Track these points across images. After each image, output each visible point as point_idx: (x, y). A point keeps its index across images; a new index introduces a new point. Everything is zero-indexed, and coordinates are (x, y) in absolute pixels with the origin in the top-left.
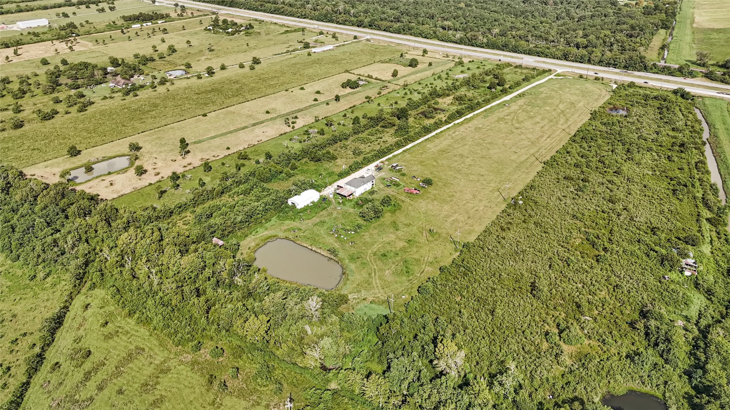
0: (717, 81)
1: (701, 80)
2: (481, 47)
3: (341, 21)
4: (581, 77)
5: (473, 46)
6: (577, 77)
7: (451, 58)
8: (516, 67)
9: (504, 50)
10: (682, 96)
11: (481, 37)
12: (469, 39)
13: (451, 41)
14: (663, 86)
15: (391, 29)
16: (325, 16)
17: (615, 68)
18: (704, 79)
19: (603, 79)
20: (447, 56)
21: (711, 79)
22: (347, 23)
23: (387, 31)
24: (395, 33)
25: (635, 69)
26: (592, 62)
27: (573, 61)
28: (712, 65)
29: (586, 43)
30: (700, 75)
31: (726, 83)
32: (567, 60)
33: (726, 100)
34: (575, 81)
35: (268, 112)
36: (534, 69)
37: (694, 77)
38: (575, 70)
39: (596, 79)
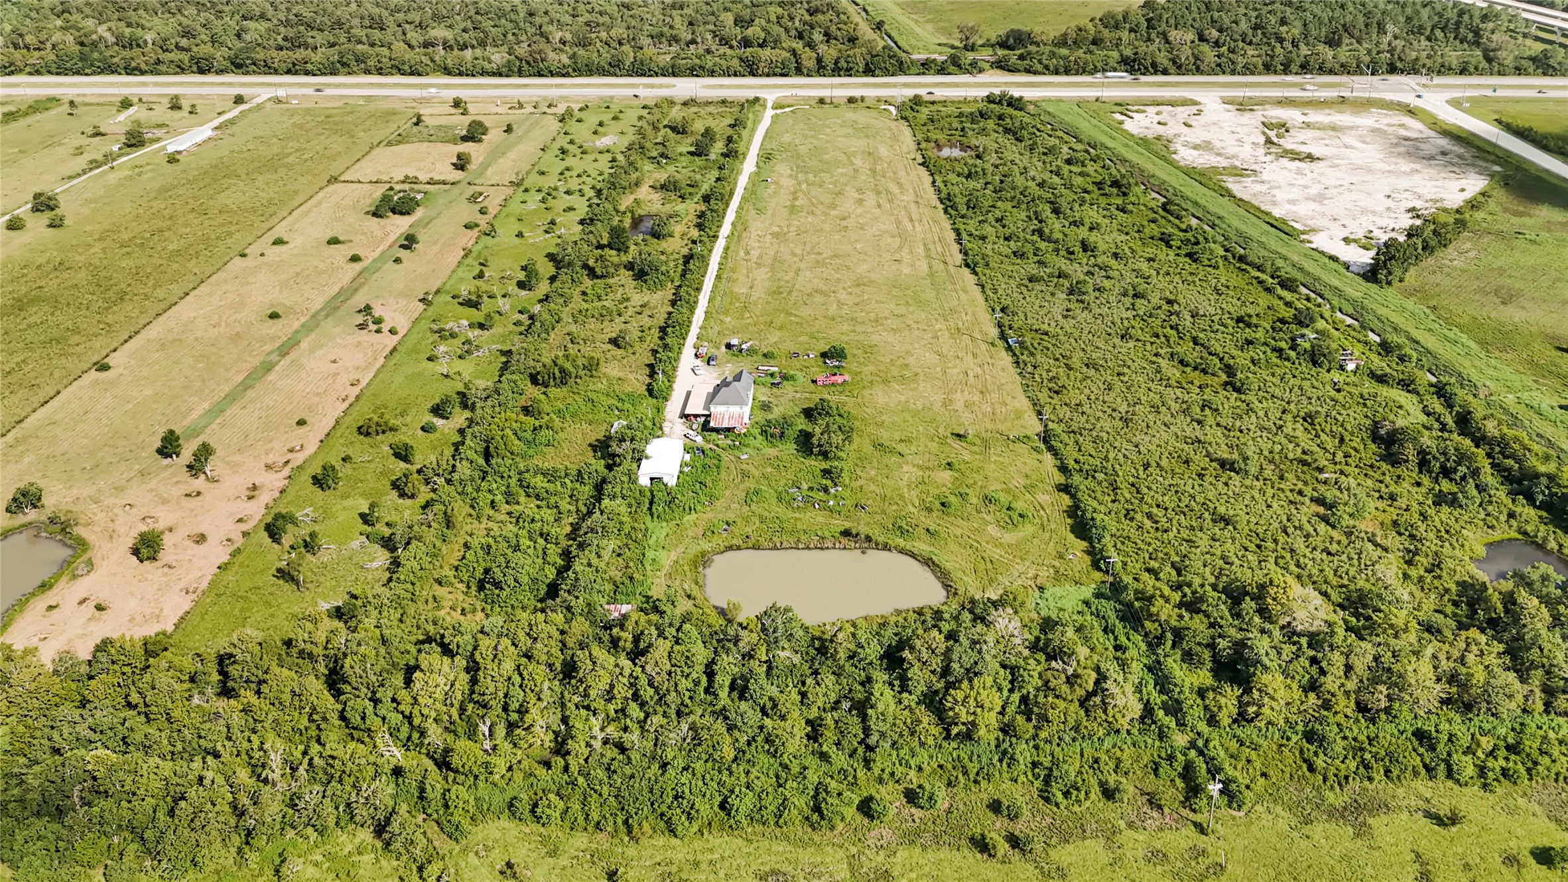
0: (1019, 71)
1: (991, 75)
2: (564, 76)
3: (143, 67)
4: (822, 101)
5: (543, 76)
6: (813, 103)
7: (529, 109)
8: (685, 104)
9: (616, 75)
10: (1010, 104)
11: (552, 55)
12: (528, 63)
13: (484, 73)
14: (969, 94)
15: (309, 67)
16: (81, 60)
17: (850, 75)
18: (998, 71)
19: (863, 99)
20: (521, 106)
21: (1009, 71)
22: (163, 68)
23: (296, 73)
24: (323, 74)
25: (887, 72)
26: (805, 71)
27: (768, 75)
28: (983, 46)
29: (763, 35)
30: (987, 66)
31: (1035, 73)
32: (754, 75)
33: (1069, 100)
34: (819, 111)
35: (274, 316)
36: (724, 102)
37: (981, 71)
38: (795, 92)
39: (851, 100)
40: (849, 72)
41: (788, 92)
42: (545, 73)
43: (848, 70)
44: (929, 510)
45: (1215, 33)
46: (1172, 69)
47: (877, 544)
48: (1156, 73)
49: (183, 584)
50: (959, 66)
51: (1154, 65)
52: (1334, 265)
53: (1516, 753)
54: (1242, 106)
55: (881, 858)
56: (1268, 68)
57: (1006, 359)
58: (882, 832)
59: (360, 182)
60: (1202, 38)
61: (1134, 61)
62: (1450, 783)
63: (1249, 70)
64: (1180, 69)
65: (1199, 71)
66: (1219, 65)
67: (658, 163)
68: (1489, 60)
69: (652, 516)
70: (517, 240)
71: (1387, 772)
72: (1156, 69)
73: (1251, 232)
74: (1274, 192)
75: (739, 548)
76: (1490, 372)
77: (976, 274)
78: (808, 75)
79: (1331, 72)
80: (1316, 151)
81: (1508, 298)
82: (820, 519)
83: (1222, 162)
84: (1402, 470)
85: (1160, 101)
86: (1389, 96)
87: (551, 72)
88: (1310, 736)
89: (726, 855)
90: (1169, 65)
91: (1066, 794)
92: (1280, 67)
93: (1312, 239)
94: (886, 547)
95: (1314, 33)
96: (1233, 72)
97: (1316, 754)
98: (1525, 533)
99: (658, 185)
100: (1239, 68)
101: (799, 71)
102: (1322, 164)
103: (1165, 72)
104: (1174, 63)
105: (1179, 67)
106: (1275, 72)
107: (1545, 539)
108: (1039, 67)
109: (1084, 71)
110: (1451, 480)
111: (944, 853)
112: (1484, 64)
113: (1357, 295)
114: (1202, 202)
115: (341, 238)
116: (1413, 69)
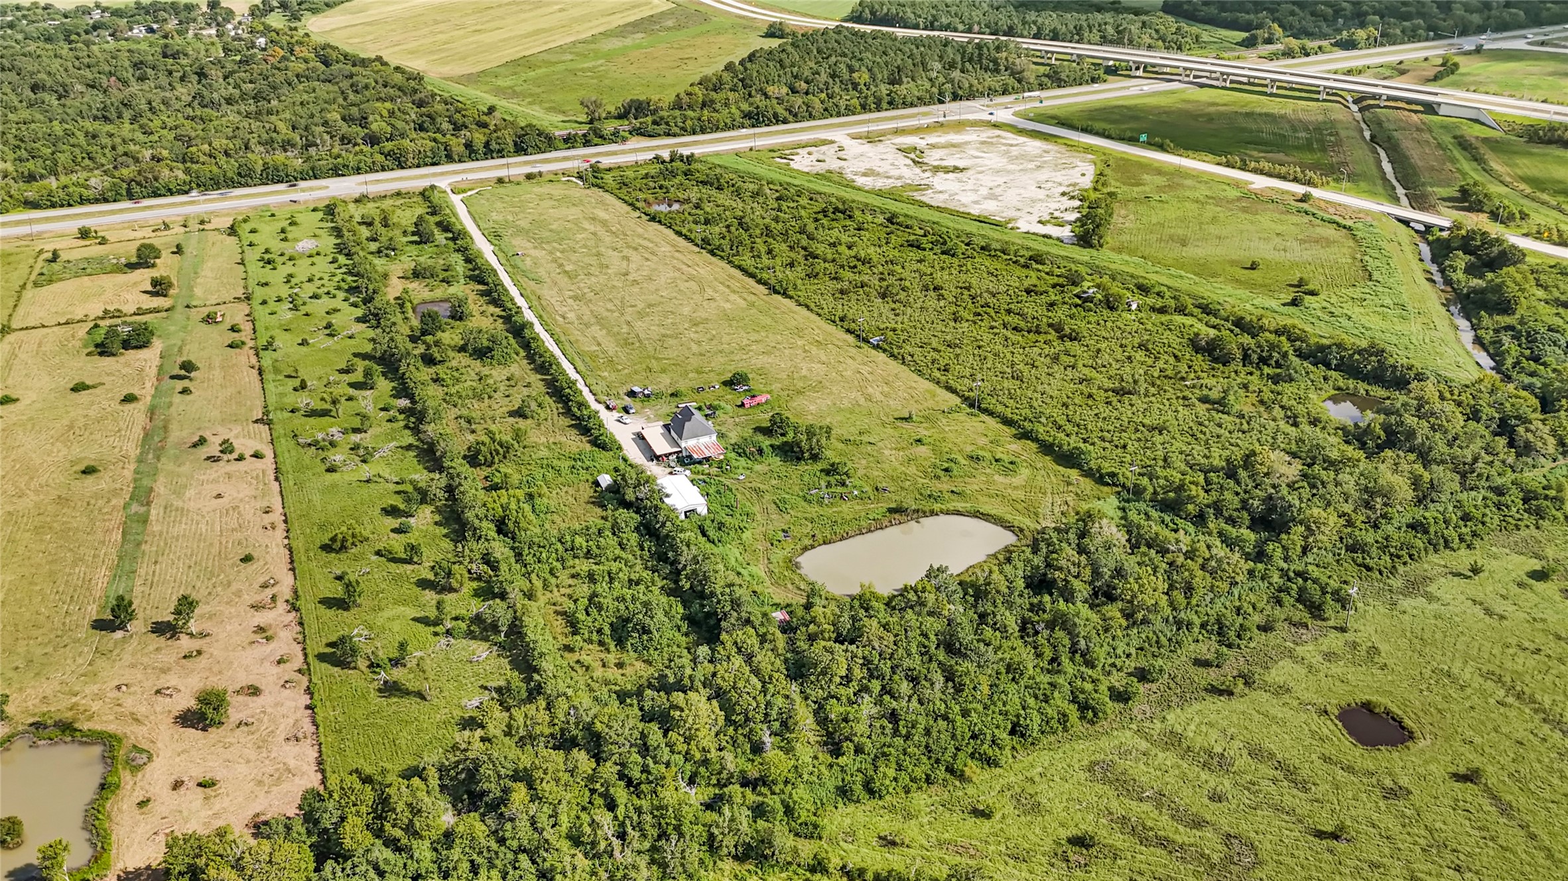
0: (659, 135)
1: (640, 141)
4: (500, 181)
5: (160, 195)
6: (493, 183)
7: (179, 228)
8: (358, 201)
13: (83, 201)
14: (639, 158)
18: (641, 138)
19: (540, 174)
20: (167, 226)
21: (650, 136)
25: (539, 150)
26: (456, 158)
27: (418, 166)
28: (606, 118)
29: (389, 129)
30: (627, 134)
31: (675, 135)
32: (403, 168)
33: (727, 152)
34: (501, 190)
35: (89, 471)
36: (398, 194)
37: (624, 140)
38: (464, 176)
39: (529, 177)
40: (501, 154)
41: (458, 178)
42: (163, 191)
43: (499, 151)
44: (938, 477)
45: (804, 86)
46: (791, 118)
47: (924, 512)
48: (777, 122)
49: (283, 737)
50: (601, 137)
51: (776, 115)
52: (1050, 241)
53: (1470, 520)
54: (871, 139)
55: (1158, 725)
56: (864, 108)
57: (881, 357)
58: (1138, 707)
59: (44, 326)
60: (794, 91)
61: (758, 114)
62: (1447, 552)
63: (850, 111)
64: (797, 117)
65: (811, 117)
66: (826, 109)
67: (387, 256)
68: (1019, 81)
69: (713, 542)
70: (304, 349)
71: (1411, 556)
72: (777, 120)
73: (968, 229)
74: (957, 197)
75: (813, 547)
76: (1219, 291)
77: (791, 297)
78: (460, 161)
79: (912, 105)
80: (961, 164)
81: (1184, 243)
82: (857, 507)
83: (899, 183)
84: (1233, 367)
85: (803, 143)
86: (971, 117)
87: (170, 190)
88: (1351, 549)
89: (1046, 765)
90: (786, 114)
91: (1239, 636)
92: (873, 106)
93: (1018, 225)
94: (933, 513)
95: (880, 76)
96: (839, 115)
97: (1364, 558)
98: (1339, 389)
99: (410, 274)
100: (842, 111)
101: (450, 158)
102: (970, 172)
103: (785, 122)
104: (790, 112)
105: (795, 115)
106: (870, 111)
107: (1356, 388)
108: (677, 130)
109: (718, 128)
110: (1268, 365)
111: (1197, 706)
112: (1016, 85)
113: (1087, 259)
114: (910, 213)
115: (87, 383)
116: (971, 96)
